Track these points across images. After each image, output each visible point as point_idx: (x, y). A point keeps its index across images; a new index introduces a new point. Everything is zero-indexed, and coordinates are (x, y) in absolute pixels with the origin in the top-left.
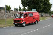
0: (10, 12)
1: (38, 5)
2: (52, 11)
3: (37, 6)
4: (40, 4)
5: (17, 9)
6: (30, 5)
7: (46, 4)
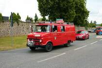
0: (18, 25)
1: (66, 13)
3: (63, 14)
4: (69, 10)
5: (31, 20)
6: (53, 13)
7: (79, 11)
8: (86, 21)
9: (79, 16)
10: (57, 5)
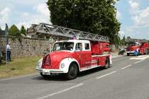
1: (88, 26)
2: (122, 38)
3: (86, 27)
4: (93, 22)
6: (71, 25)
7: (107, 23)
8: (116, 36)
9: (107, 29)
10: (76, 15)
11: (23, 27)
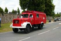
7: (48, 5)
9: (48, 9)
11: (6, 8)
